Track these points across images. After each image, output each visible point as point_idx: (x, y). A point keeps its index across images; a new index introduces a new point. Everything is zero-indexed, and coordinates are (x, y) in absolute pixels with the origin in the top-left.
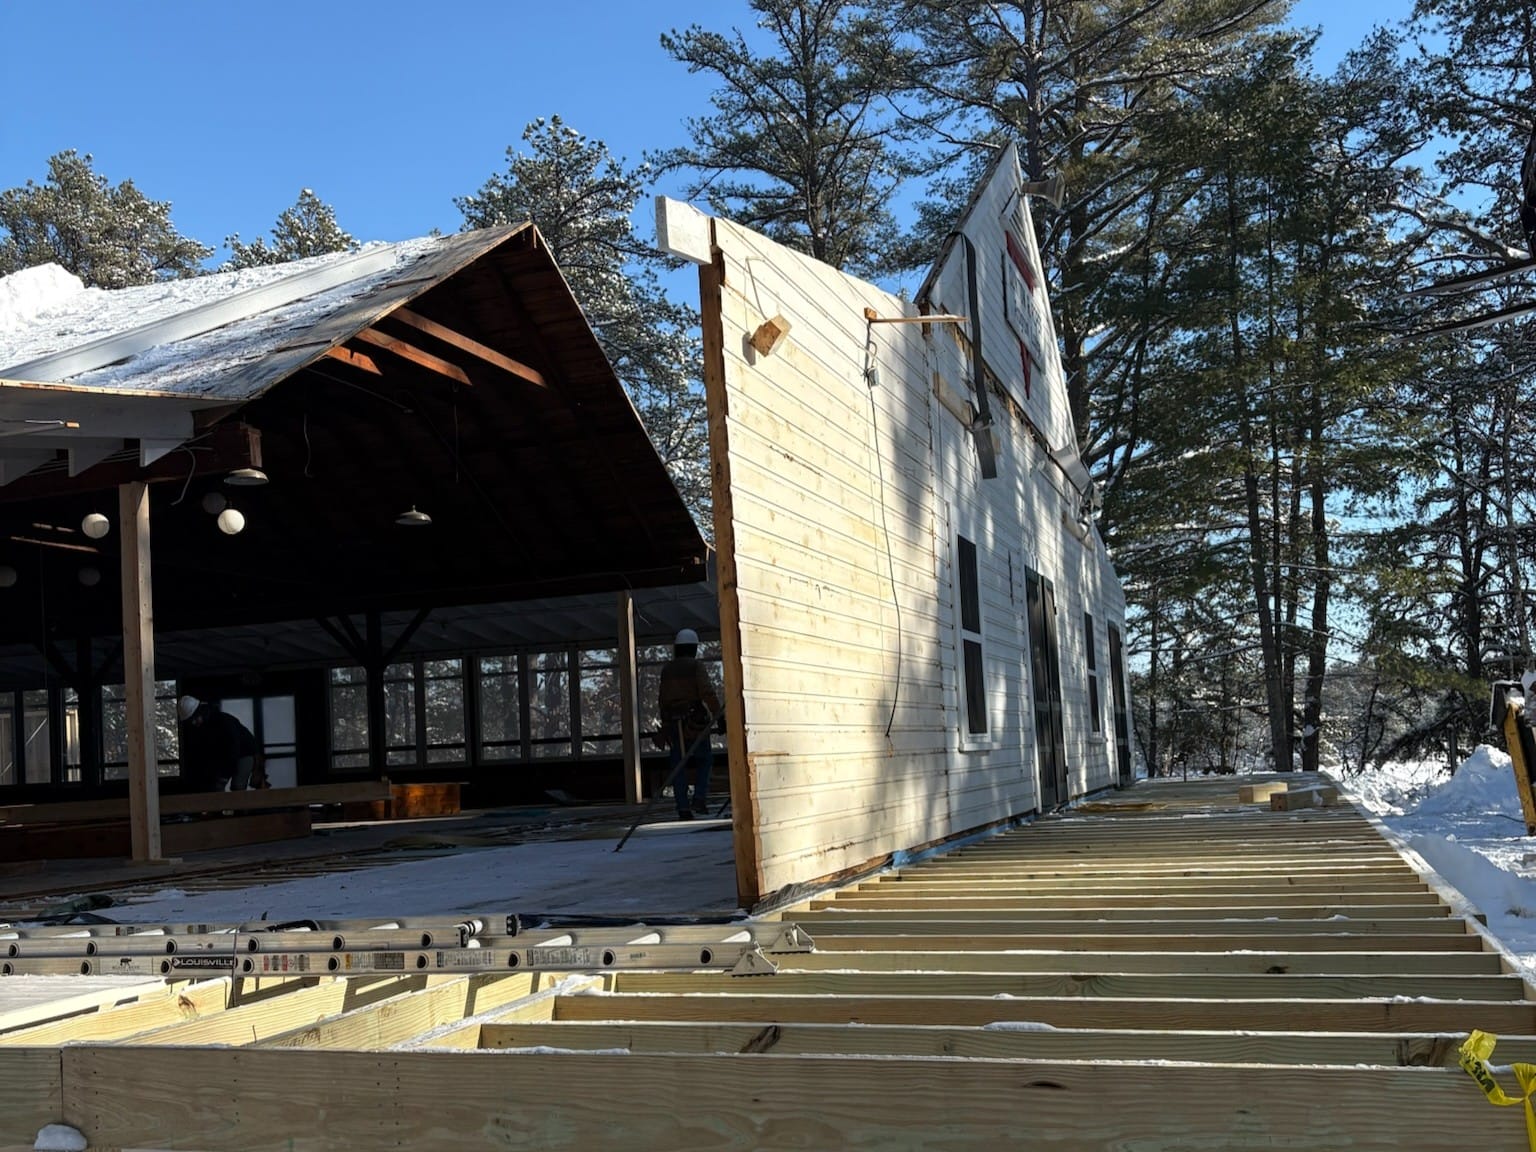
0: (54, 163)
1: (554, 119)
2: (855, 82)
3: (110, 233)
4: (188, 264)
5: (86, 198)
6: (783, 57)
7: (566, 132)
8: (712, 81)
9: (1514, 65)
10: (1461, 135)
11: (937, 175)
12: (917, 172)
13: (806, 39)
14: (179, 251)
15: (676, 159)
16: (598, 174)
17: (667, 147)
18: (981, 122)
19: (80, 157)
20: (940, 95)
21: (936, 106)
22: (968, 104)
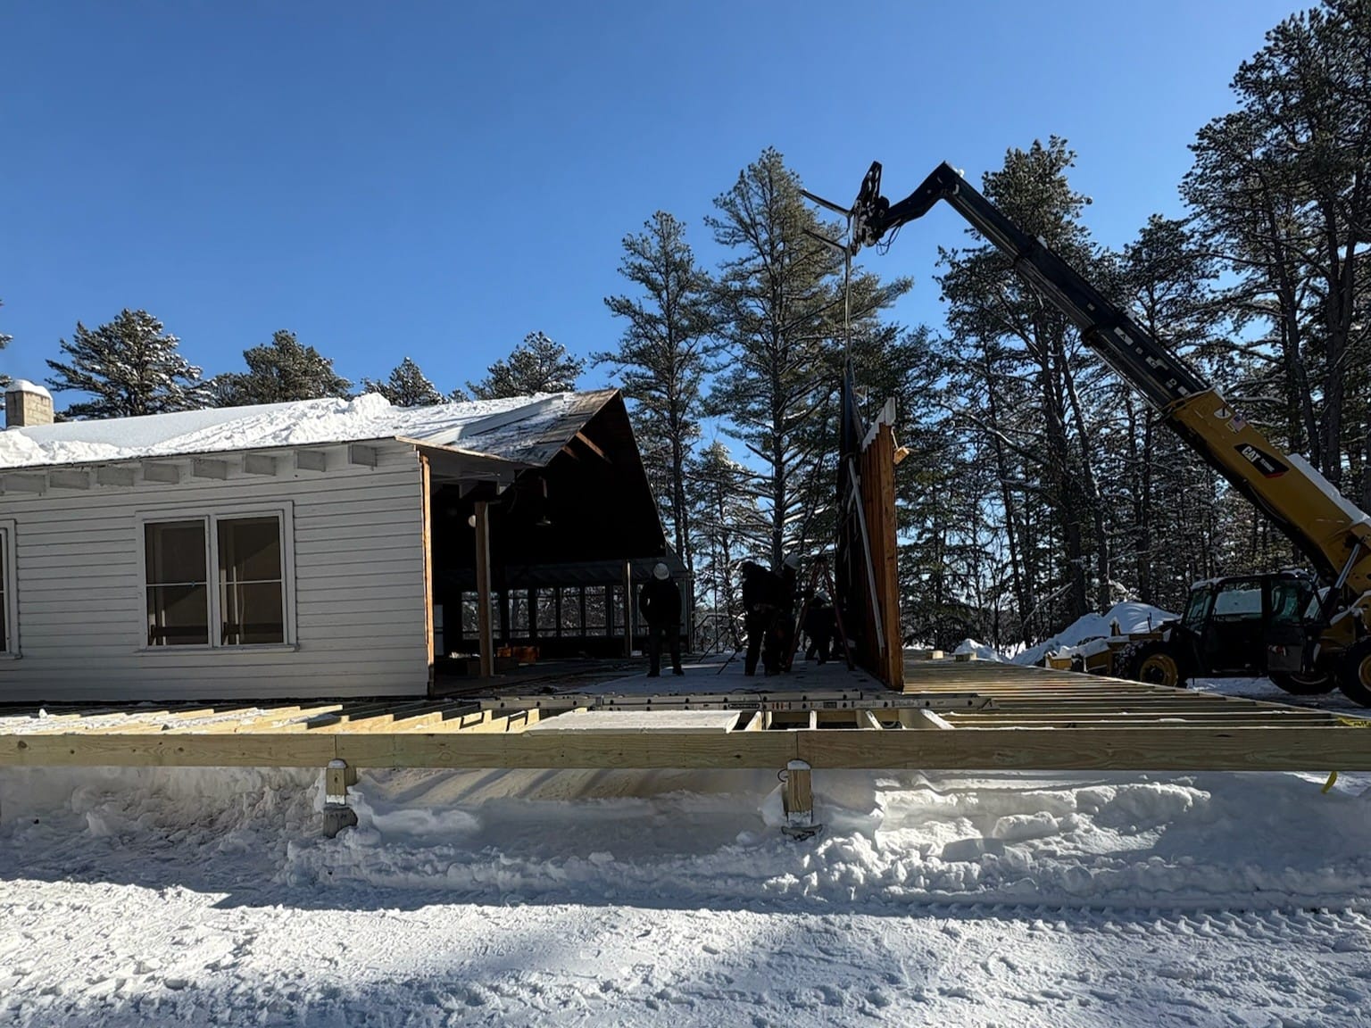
0: (276, 335)
1: (540, 333)
2: (692, 329)
3: (305, 373)
4: (340, 390)
5: (294, 355)
6: (658, 313)
7: (545, 340)
8: (626, 322)
9: (977, 347)
10: (951, 375)
11: (719, 374)
12: (709, 372)
13: (669, 305)
14: (337, 384)
15: (605, 357)
16: (561, 361)
17: (601, 351)
18: (739, 351)
19: (290, 334)
20: (723, 336)
21: (721, 342)
22: (735, 342)
